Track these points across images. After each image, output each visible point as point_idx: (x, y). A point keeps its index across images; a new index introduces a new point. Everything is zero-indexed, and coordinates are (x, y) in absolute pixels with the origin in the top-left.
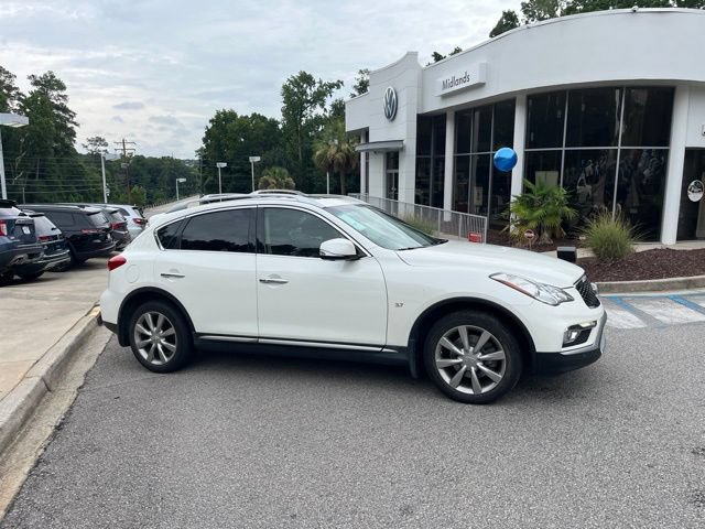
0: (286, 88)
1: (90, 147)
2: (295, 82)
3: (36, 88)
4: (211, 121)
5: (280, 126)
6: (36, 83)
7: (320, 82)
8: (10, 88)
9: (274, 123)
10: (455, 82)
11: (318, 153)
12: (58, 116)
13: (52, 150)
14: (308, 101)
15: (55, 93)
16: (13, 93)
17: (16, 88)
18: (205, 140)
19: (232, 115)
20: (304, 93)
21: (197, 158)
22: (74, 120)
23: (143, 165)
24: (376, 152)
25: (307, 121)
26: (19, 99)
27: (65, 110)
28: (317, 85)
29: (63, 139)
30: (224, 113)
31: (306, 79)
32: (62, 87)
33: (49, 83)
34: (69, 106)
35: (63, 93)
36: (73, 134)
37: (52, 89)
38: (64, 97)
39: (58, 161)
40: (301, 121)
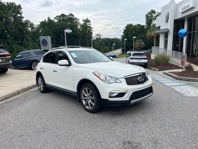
0: (147, 16)
1: (96, 37)
2: (150, 13)
3: (84, 23)
4: (125, 27)
5: (145, 27)
6: (84, 21)
7: (158, 12)
8: (78, 23)
9: (143, 27)
10: (185, 7)
11: (148, 35)
12: (89, 29)
13: (87, 38)
14: (154, 19)
15: (88, 23)
16: (79, 24)
17: (80, 23)
18: (124, 33)
19: (131, 25)
20: (152, 16)
21: (121, 38)
22: (92, 30)
23: (109, 40)
24: (162, 33)
25: (152, 25)
26: (80, 26)
27: (90, 27)
28: (157, 13)
29: (89, 35)
30: (129, 25)
31: (153, 12)
32: (90, 22)
33: (87, 21)
34: (91, 26)
35: (90, 23)
36: (92, 33)
37: (88, 22)
38: (90, 24)
39: (88, 41)
40: (151, 25)
